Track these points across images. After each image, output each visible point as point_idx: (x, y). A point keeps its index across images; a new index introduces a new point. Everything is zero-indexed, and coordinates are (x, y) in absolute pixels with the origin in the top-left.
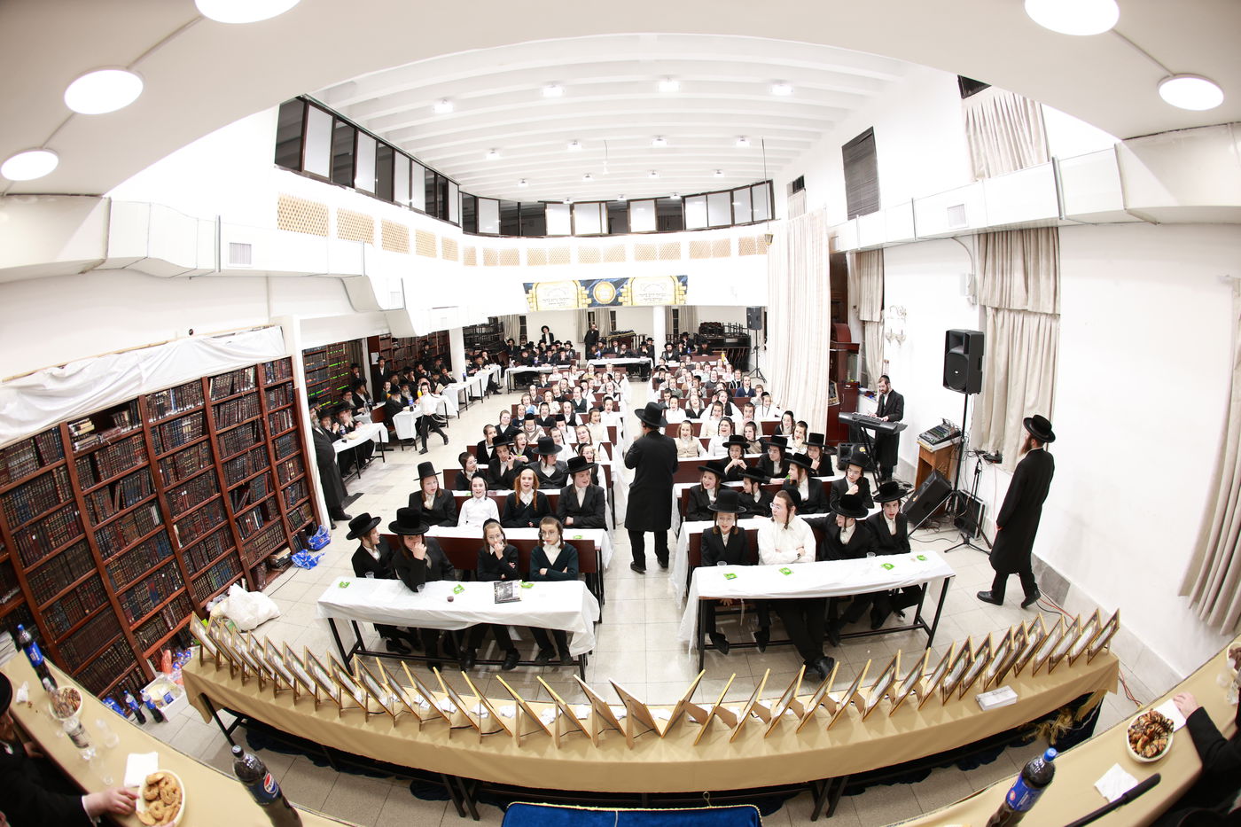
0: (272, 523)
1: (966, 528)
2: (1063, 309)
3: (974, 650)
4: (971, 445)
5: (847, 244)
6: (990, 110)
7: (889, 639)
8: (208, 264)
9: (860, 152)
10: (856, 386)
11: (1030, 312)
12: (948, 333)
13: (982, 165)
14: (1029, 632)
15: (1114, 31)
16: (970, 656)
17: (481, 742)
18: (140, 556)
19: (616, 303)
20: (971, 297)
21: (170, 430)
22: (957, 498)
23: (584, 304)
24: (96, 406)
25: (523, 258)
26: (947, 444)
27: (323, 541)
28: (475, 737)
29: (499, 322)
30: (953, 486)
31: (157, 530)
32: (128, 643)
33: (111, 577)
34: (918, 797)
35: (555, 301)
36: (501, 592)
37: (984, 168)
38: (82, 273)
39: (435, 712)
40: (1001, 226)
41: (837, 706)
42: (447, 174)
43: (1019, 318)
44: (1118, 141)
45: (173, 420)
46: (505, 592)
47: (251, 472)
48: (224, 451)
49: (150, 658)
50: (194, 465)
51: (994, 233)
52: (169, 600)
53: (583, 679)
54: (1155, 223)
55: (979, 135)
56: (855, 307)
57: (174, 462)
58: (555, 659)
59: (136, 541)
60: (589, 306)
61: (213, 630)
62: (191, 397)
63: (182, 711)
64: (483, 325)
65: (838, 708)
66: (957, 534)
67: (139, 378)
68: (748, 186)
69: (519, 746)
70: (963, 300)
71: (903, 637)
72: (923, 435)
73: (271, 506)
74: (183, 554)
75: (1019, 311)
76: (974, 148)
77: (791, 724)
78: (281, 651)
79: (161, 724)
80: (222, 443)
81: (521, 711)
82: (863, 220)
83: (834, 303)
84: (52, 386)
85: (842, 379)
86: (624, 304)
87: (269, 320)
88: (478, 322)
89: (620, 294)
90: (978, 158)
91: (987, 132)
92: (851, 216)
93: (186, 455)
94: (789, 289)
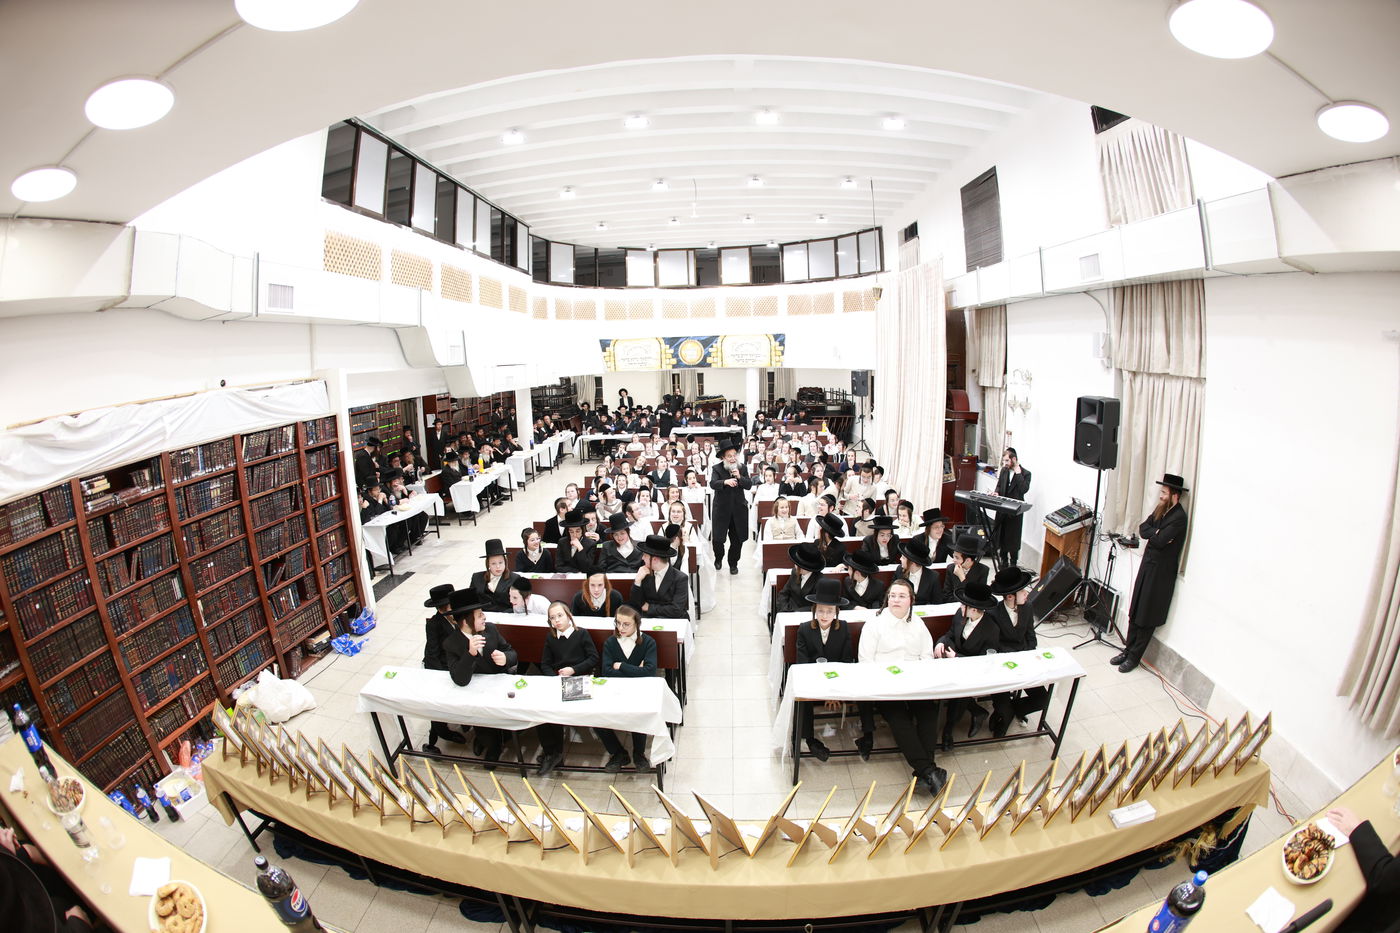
0: (309, 602)
1: (1098, 621)
2: (1209, 372)
3: (1108, 759)
4: (1104, 526)
5: (966, 300)
6: (1127, 146)
7: (1010, 747)
8: (243, 306)
9: (981, 195)
10: (974, 460)
11: (1172, 376)
12: (1079, 400)
13: (1118, 210)
14: (1170, 739)
15: (1268, 53)
16: (1103, 766)
17: (543, 859)
18: (158, 633)
19: (704, 364)
20: (1105, 360)
21: (196, 493)
22: (1087, 588)
23: (668, 364)
24: (112, 463)
25: (600, 311)
26: (1077, 526)
27: (367, 625)
28: (536, 852)
29: (572, 383)
30: (1083, 574)
31: (178, 605)
32: (141, 731)
33: (124, 656)
34: (1040, 926)
35: (635, 361)
36: (569, 688)
37: (1120, 213)
38: (101, 310)
39: (491, 822)
40: (1139, 279)
41: (952, 823)
42: (516, 215)
43: (1159, 383)
44: (1272, 180)
45: (200, 482)
46: (574, 688)
47: (287, 545)
48: (257, 519)
49: (166, 749)
50: (223, 534)
51: (1132, 286)
52: (189, 684)
53: (661, 787)
54: (1313, 273)
55: (1115, 175)
56: (974, 371)
57: (200, 529)
58: (628, 766)
59: (154, 616)
60: (674, 366)
61: (239, 720)
62: (221, 456)
63: (200, 810)
64: (554, 386)
65: (953, 825)
66: (1088, 628)
67: (163, 432)
68: (853, 234)
69: (587, 864)
70: (1096, 363)
71: (1025, 745)
72: (1050, 516)
73: (309, 583)
74: (208, 633)
75: (1159, 375)
76: (1109, 190)
77: (898, 844)
78: (316, 747)
79: (176, 823)
80: (256, 510)
81: (590, 824)
82: (984, 272)
83: (950, 367)
84: (64, 436)
85: (960, 453)
86: (713, 366)
87: (312, 373)
88: (548, 383)
89: (708, 354)
90: (1114, 201)
91: (1124, 172)
92: (971, 267)
93: (214, 522)
94: (900, 350)
